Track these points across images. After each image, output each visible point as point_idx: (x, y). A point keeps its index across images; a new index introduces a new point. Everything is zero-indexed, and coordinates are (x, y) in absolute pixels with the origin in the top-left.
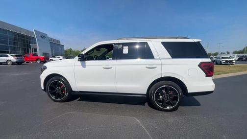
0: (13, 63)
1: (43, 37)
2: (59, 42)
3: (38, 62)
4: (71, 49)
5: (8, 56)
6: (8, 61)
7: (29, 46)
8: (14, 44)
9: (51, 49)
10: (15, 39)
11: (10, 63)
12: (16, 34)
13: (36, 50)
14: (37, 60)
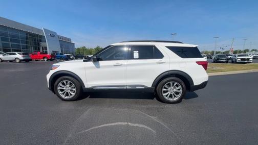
0: (21, 61)
1: (53, 35)
2: (69, 40)
3: (46, 60)
4: (85, 47)
5: (15, 54)
6: (16, 58)
7: (39, 45)
8: (27, 43)
9: (61, 47)
10: (27, 38)
11: (18, 61)
12: (27, 33)
13: (46, 48)
14: (44, 58)
